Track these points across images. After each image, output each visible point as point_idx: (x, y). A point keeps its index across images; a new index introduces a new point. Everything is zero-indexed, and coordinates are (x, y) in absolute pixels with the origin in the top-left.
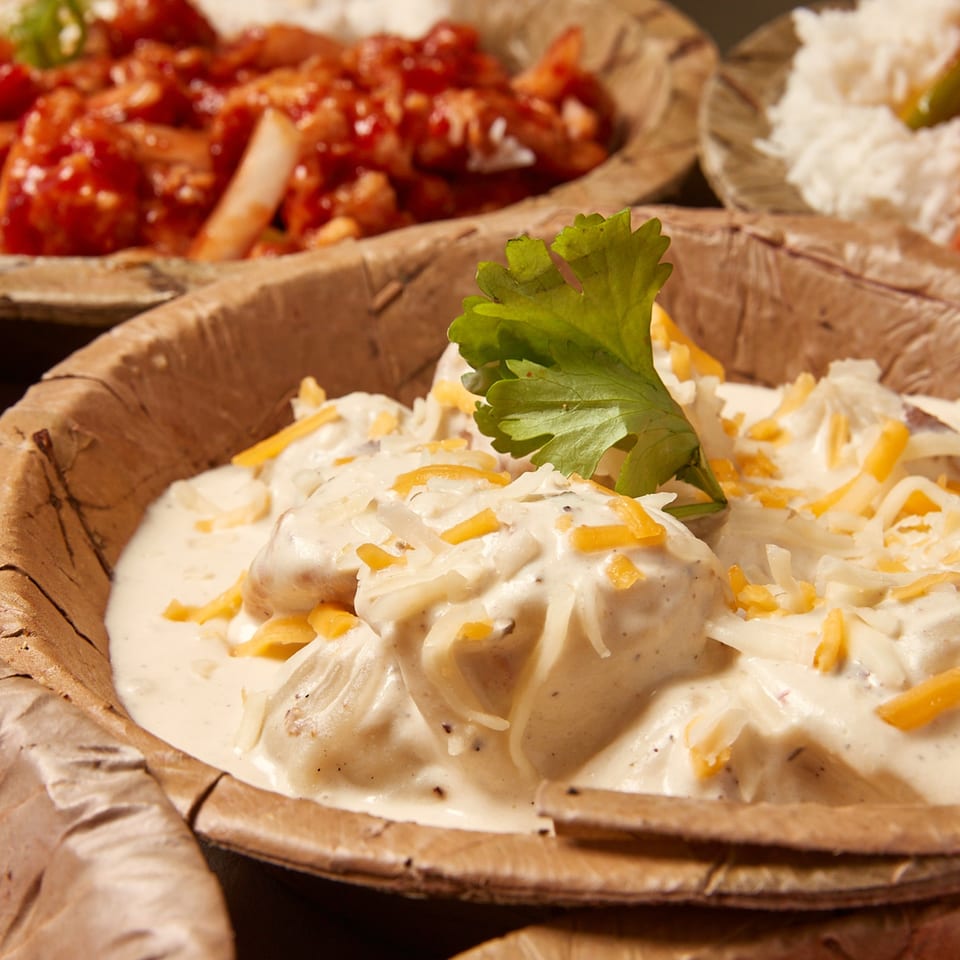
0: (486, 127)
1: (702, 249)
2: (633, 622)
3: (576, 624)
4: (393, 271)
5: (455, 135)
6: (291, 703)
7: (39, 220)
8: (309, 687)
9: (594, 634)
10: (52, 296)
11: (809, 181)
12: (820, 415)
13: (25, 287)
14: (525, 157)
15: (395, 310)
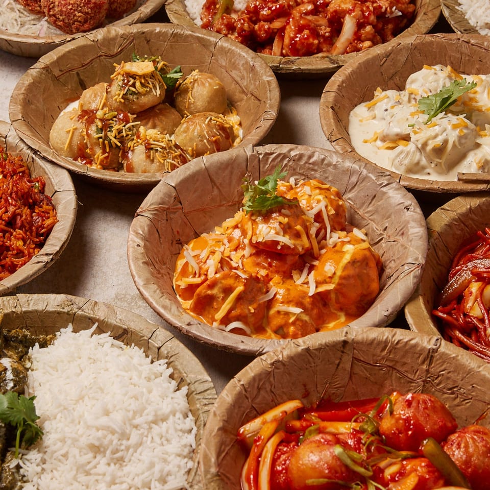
0: (391, 8)
1: (452, 43)
2: (463, 141)
3: (454, 142)
4: (384, 55)
5: (383, 10)
6: (398, 159)
7: (299, 47)
8: (402, 156)
9: (457, 144)
10: (310, 67)
11: (470, 19)
12: (485, 87)
13: (303, 65)
14: (400, 14)
15: (385, 64)
